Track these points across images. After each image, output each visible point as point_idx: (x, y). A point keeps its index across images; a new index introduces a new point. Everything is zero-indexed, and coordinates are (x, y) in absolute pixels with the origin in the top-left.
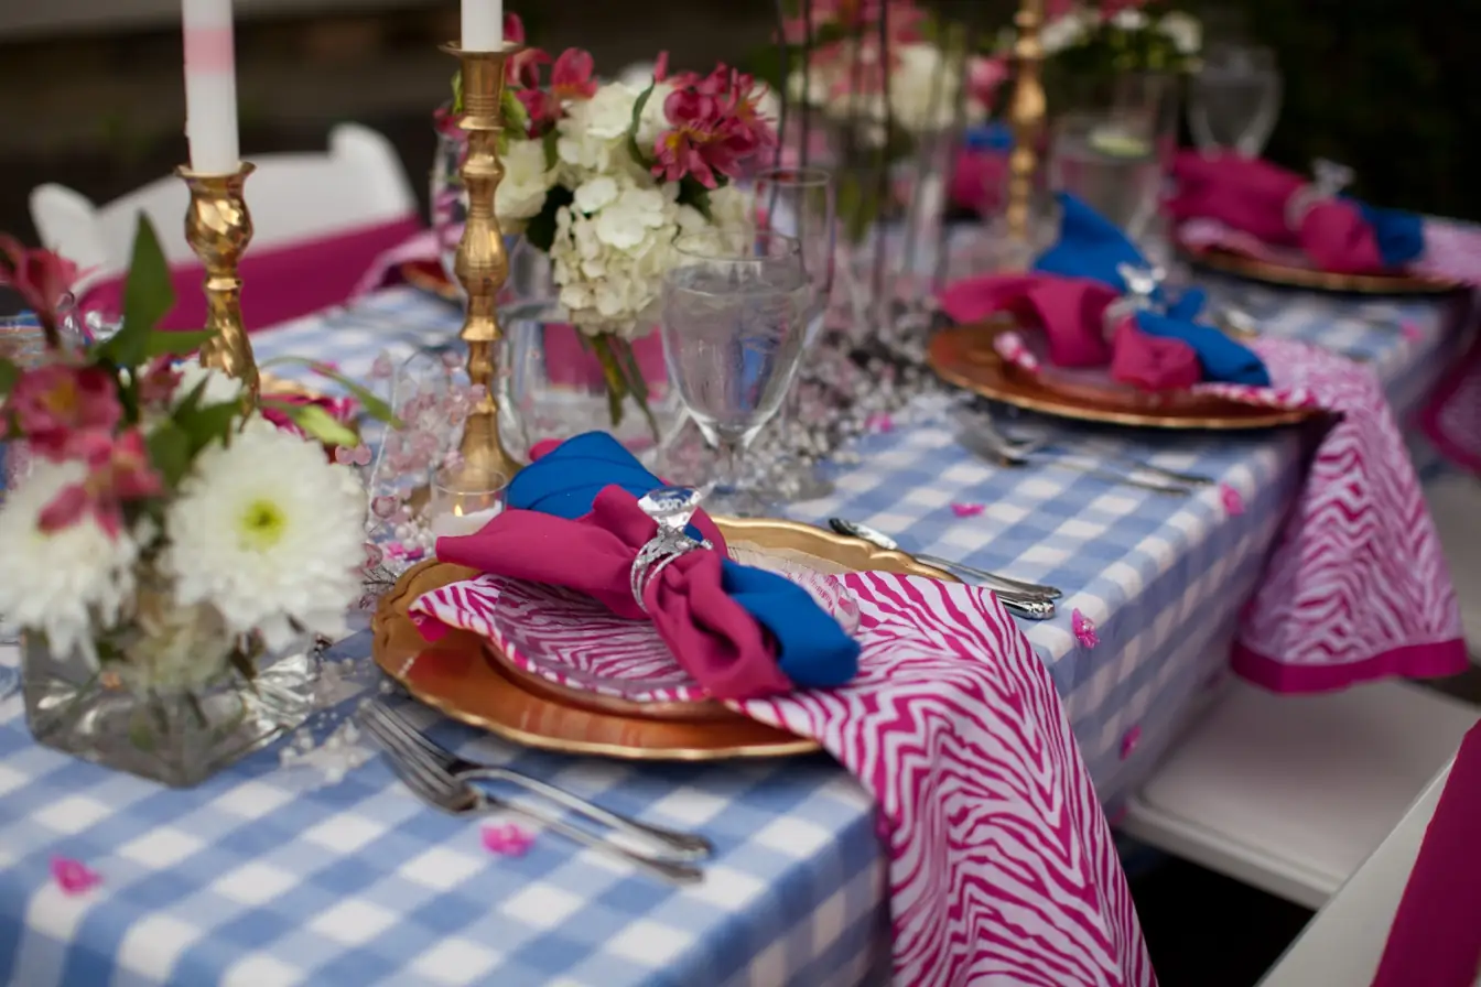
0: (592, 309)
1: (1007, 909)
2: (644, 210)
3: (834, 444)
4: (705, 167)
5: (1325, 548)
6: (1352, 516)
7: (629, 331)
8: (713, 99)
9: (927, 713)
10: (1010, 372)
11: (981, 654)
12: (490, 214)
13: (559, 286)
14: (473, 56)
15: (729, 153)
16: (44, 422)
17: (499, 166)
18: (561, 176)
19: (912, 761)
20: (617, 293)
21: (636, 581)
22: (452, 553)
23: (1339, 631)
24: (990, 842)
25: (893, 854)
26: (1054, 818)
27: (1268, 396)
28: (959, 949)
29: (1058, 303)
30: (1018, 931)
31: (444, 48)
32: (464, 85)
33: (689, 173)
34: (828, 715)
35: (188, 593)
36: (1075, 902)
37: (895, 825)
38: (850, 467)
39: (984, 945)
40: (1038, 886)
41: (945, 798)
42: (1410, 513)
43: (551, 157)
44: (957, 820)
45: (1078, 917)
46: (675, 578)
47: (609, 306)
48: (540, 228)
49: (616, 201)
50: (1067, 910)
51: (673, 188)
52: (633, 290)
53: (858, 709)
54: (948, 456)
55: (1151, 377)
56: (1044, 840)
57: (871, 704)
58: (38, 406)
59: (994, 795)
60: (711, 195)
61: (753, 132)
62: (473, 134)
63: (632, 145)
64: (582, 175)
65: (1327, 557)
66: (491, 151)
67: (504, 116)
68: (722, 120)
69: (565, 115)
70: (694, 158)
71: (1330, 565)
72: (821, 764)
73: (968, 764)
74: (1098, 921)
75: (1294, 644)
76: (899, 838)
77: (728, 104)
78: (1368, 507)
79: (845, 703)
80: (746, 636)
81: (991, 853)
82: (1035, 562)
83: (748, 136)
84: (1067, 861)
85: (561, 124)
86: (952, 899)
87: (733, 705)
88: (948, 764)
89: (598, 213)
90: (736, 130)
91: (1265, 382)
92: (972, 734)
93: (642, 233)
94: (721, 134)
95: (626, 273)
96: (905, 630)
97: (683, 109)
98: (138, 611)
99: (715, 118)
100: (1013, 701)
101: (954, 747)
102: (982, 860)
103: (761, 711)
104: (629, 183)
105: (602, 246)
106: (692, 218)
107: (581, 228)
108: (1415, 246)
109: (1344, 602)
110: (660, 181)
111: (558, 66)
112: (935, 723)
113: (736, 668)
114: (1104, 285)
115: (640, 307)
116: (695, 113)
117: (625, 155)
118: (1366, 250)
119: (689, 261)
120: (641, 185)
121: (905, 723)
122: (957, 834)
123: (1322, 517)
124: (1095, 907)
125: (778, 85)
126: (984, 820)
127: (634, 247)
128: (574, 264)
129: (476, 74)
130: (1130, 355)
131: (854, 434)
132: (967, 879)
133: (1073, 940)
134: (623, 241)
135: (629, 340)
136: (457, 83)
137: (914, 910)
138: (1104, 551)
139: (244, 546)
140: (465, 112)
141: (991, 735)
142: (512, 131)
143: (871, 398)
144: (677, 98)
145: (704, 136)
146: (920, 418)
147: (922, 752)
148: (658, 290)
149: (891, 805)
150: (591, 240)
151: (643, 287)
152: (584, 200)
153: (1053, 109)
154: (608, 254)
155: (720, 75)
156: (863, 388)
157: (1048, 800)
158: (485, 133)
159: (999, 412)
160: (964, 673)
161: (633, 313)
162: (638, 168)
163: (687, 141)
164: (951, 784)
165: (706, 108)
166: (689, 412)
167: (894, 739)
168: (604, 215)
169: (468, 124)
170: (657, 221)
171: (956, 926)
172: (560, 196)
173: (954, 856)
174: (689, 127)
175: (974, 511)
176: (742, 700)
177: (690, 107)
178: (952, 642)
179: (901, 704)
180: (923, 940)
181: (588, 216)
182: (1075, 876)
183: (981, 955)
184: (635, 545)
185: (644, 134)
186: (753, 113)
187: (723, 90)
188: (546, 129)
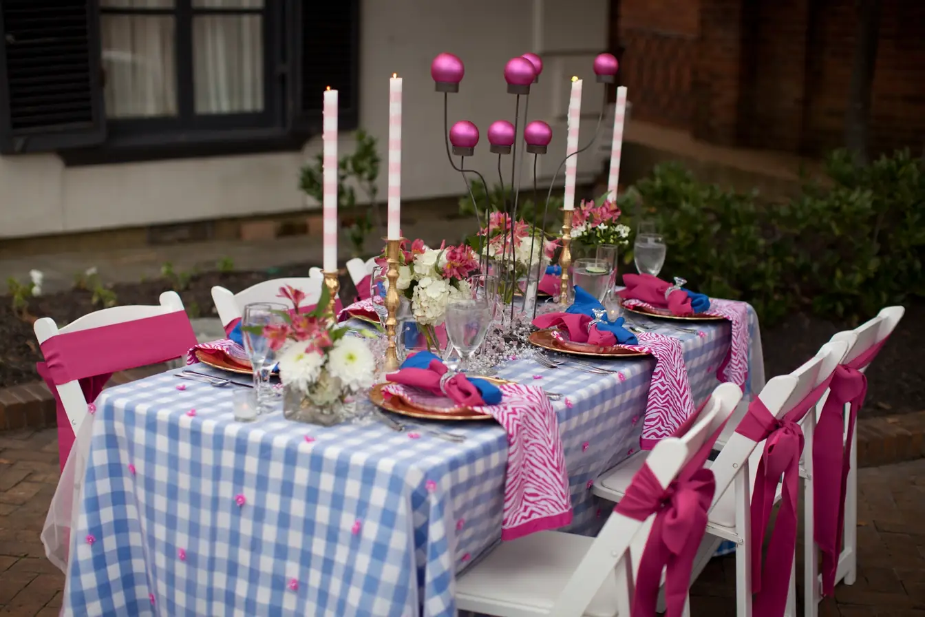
0: (424, 316)
1: (536, 471)
2: (440, 287)
3: (497, 363)
4: (458, 274)
5: (654, 402)
6: (662, 393)
7: (435, 324)
8: (460, 253)
9: (520, 411)
10: (556, 343)
11: (535, 400)
12: (395, 287)
13: (414, 309)
14: (391, 241)
15: (465, 269)
16: (300, 330)
17: (398, 273)
18: (415, 277)
19: (516, 422)
20: (431, 311)
21: (442, 383)
22: (390, 379)
23: (659, 429)
24: (533, 451)
25: (510, 445)
26: (551, 447)
27: (637, 349)
28: (523, 477)
29: (572, 322)
30: (538, 476)
31: (382, 238)
32: (388, 250)
33: (453, 276)
34: (494, 410)
35: (334, 374)
36: (554, 470)
37: (511, 436)
38: (503, 368)
39: (529, 479)
40: (545, 465)
41: (524, 434)
42: (681, 391)
43: (412, 271)
44: (527, 441)
45: (555, 475)
46: (453, 381)
47: (429, 315)
48: (408, 292)
49: (431, 284)
50: (551, 472)
51: (448, 281)
52: (437, 310)
53: (502, 409)
54: (534, 366)
55: (599, 341)
56: (547, 452)
57: (506, 408)
58: (298, 326)
59: (535, 438)
60: (459, 282)
61: (472, 263)
62: (391, 264)
63: (436, 267)
64: (421, 277)
65: (655, 405)
66: (396, 269)
67: (399, 258)
68: (463, 260)
69: (416, 259)
70: (455, 272)
71: (655, 408)
72: (493, 422)
73: (530, 428)
74: (560, 477)
75: (645, 433)
76: (512, 440)
77: (465, 255)
78: (667, 389)
79: (499, 408)
80: (473, 390)
81: (533, 453)
82: (556, 389)
83: (471, 265)
84: (553, 459)
85: (415, 262)
86: (523, 462)
87: (470, 408)
88: (525, 426)
89: (426, 287)
90: (467, 263)
91: (636, 344)
92: (532, 420)
93: (439, 294)
94: (463, 264)
95: (435, 305)
96: (515, 395)
97: (452, 257)
98: (320, 380)
99: (461, 260)
100: (544, 414)
101: (527, 422)
102: (531, 455)
103: (477, 409)
104: (435, 279)
105: (428, 297)
106: (453, 289)
107: (421, 292)
108: (707, 306)
109: (661, 419)
110: (444, 279)
111: (413, 245)
112: (523, 414)
113: (470, 398)
114: (588, 316)
115: (438, 315)
116: (455, 258)
117: (434, 270)
118: (688, 307)
119: (454, 302)
120: (439, 279)
121: (514, 413)
122: (526, 445)
123: (652, 393)
124: (559, 472)
125: (479, 252)
126: (533, 444)
127: (437, 298)
128: (419, 303)
129: (392, 246)
130: (594, 336)
131: (503, 360)
132: (527, 459)
133: (553, 481)
134: (434, 296)
135: (435, 326)
136: (386, 249)
137: (513, 462)
138: (578, 387)
139: (346, 364)
140: (388, 257)
141: (537, 421)
142: (401, 264)
143: (509, 351)
144: (450, 253)
145: (458, 264)
146: (525, 356)
147: (519, 420)
148: (444, 311)
149: (511, 432)
150: (424, 296)
151: (439, 309)
152: (422, 284)
153: (573, 258)
154: (430, 300)
155: (462, 247)
156: (507, 348)
157: (550, 442)
158: (394, 264)
159: (551, 353)
160: (532, 405)
161: (436, 318)
162: (438, 274)
163: (453, 266)
164: (525, 432)
165: (458, 256)
166: (454, 346)
167: (511, 416)
168: (428, 288)
169: (389, 261)
170: (444, 290)
171: (522, 470)
172: (414, 283)
173: (524, 451)
174: (453, 262)
175: (539, 378)
176: (472, 406)
177: (454, 256)
178: (528, 397)
179: (514, 409)
180: (515, 471)
181: (423, 289)
182: (555, 463)
183: (528, 482)
184: (441, 375)
185: (440, 265)
186: (472, 258)
187: (463, 251)
188: (410, 263)
